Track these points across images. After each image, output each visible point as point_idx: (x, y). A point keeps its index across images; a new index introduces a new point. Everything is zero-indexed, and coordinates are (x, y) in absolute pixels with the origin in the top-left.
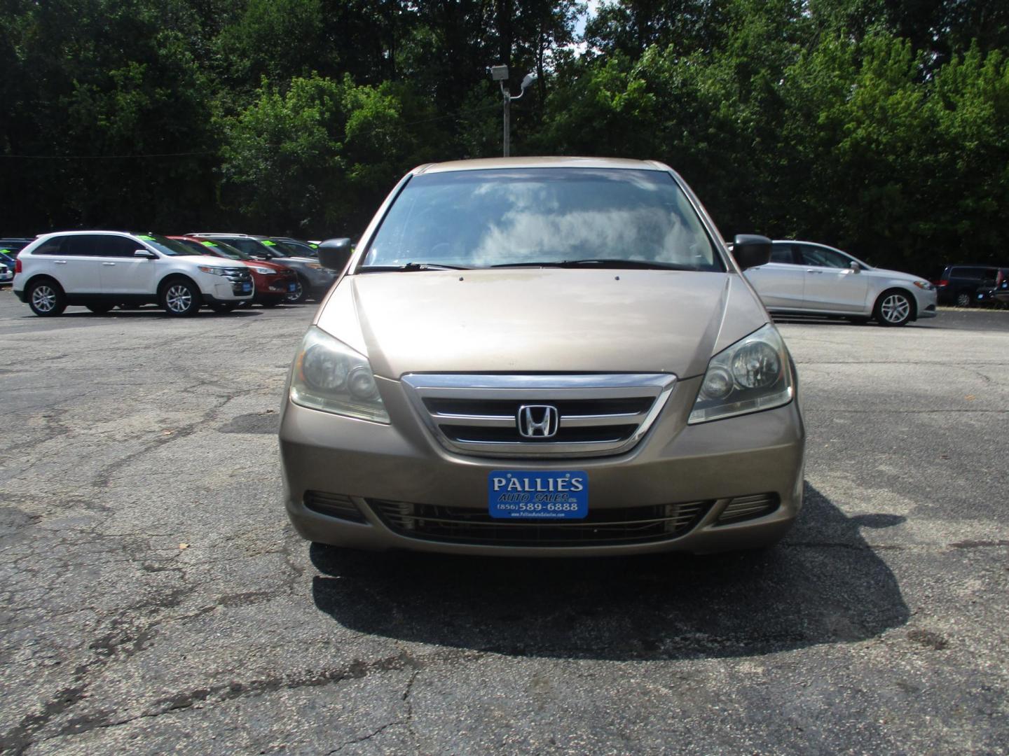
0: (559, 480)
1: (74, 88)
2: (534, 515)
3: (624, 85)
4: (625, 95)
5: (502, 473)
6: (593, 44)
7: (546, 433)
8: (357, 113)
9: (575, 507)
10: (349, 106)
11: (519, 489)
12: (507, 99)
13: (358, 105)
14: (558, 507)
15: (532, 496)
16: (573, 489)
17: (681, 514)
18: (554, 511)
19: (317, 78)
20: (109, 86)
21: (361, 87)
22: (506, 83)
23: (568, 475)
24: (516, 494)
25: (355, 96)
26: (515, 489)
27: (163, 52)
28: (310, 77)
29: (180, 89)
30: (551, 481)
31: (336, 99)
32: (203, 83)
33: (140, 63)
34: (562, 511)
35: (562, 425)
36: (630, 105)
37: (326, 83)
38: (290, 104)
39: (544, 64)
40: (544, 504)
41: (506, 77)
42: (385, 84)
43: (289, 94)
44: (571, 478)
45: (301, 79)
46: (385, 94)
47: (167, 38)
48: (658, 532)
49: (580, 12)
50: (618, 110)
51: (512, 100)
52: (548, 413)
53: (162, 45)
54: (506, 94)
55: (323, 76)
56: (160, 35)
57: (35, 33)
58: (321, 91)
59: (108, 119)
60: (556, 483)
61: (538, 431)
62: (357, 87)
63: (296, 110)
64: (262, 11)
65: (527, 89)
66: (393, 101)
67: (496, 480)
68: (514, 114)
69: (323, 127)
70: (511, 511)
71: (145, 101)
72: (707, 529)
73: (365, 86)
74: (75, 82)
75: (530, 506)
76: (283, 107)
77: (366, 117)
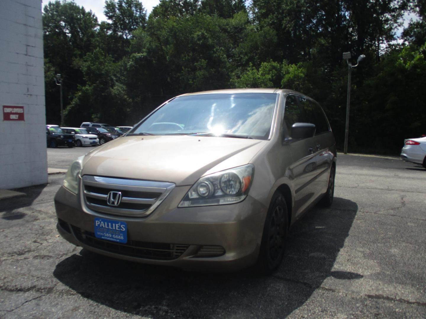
0: (117, 225)
1: (182, 70)
2: (109, 239)
3: (413, 57)
4: (413, 62)
5: (98, 218)
6: (405, 40)
7: (116, 203)
8: (287, 76)
9: (122, 238)
10: (284, 73)
11: (104, 227)
12: (350, 67)
13: (288, 72)
14: (117, 237)
15: (108, 230)
16: (121, 230)
17: (177, 250)
18: (115, 238)
19: (272, 62)
20: (194, 69)
21: (290, 65)
22: (350, 60)
23: (120, 223)
24: (103, 228)
25: (287, 69)
26: (102, 226)
27: (215, 55)
28: (269, 62)
29: (220, 69)
30: (114, 225)
31: (279, 71)
32: (230, 66)
33: (205, 60)
34: (118, 239)
35: (122, 201)
36: (415, 67)
37: (275, 64)
38: (261, 72)
39: (379, 51)
40: (112, 235)
41: (350, 57)
42: (300, 63)
43: (260, 69)
44: (121, 224)
45: (265, 63)
46: (300, 67)
47: (217, 50)
48: (168, 256)
49: (399, 26)
50: (409, 69)
51: (353, 67)
52: (118, 195)
53: (215, 53)
54: (350, 65)
55: (274, 61)
56: (215, 49)
57: (173, 51)
58: (274, 68)
59: (193, 81)
60: (115, 226)
61: (113, 203)
62: (288, 65)
63: (262, 75)
64: (253, 37)
65: (360, 62)
66: (303, 70)
67: (97, 221)
68: (353, 74)
69: (271, 82)
70: (102, 236)
71: (206, 73)
72: (187, 258)
73: (292, 65)
74: (183, 68)
75: (107, 235)
76: (258, 74)
77: (290, 77)
